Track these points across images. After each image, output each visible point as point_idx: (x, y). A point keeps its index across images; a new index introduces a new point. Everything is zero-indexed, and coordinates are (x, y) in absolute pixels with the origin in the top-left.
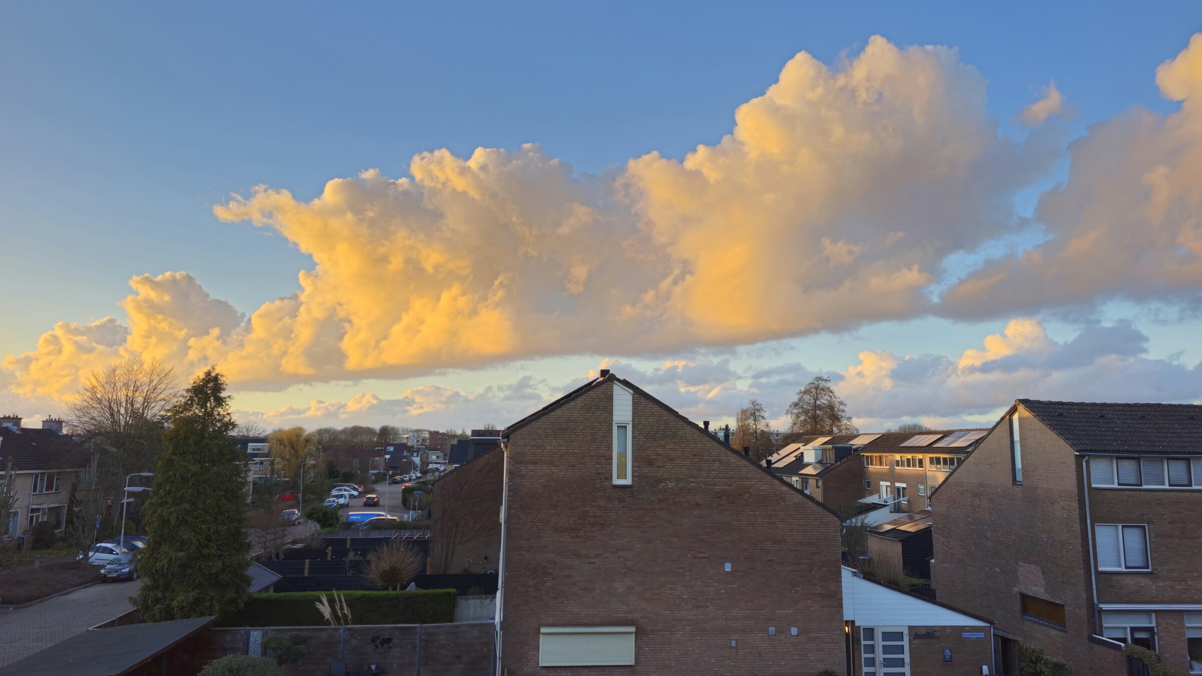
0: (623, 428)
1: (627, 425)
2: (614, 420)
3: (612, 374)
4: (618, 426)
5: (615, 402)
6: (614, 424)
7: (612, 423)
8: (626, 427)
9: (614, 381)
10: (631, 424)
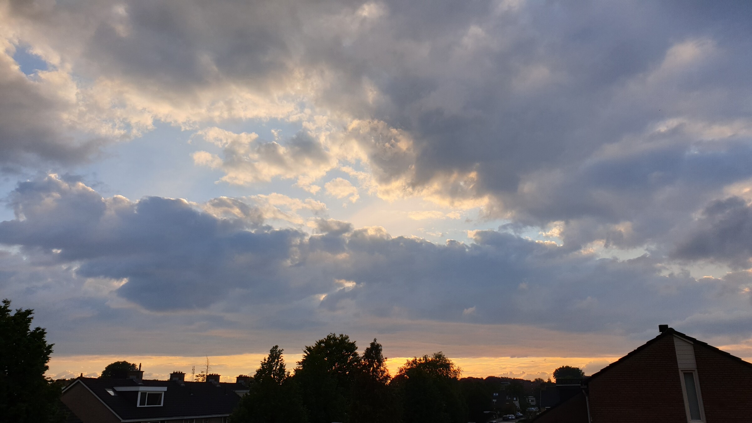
0: (688, 374)
1: (693, 372)
2: (679, 367)
3: (671, 329)
4: (684, 373)
5: (677, 352)
6: (680, 372)
7: (678, 371)
8: (692, 373)
9: (674, 335)
10: (696, 371)
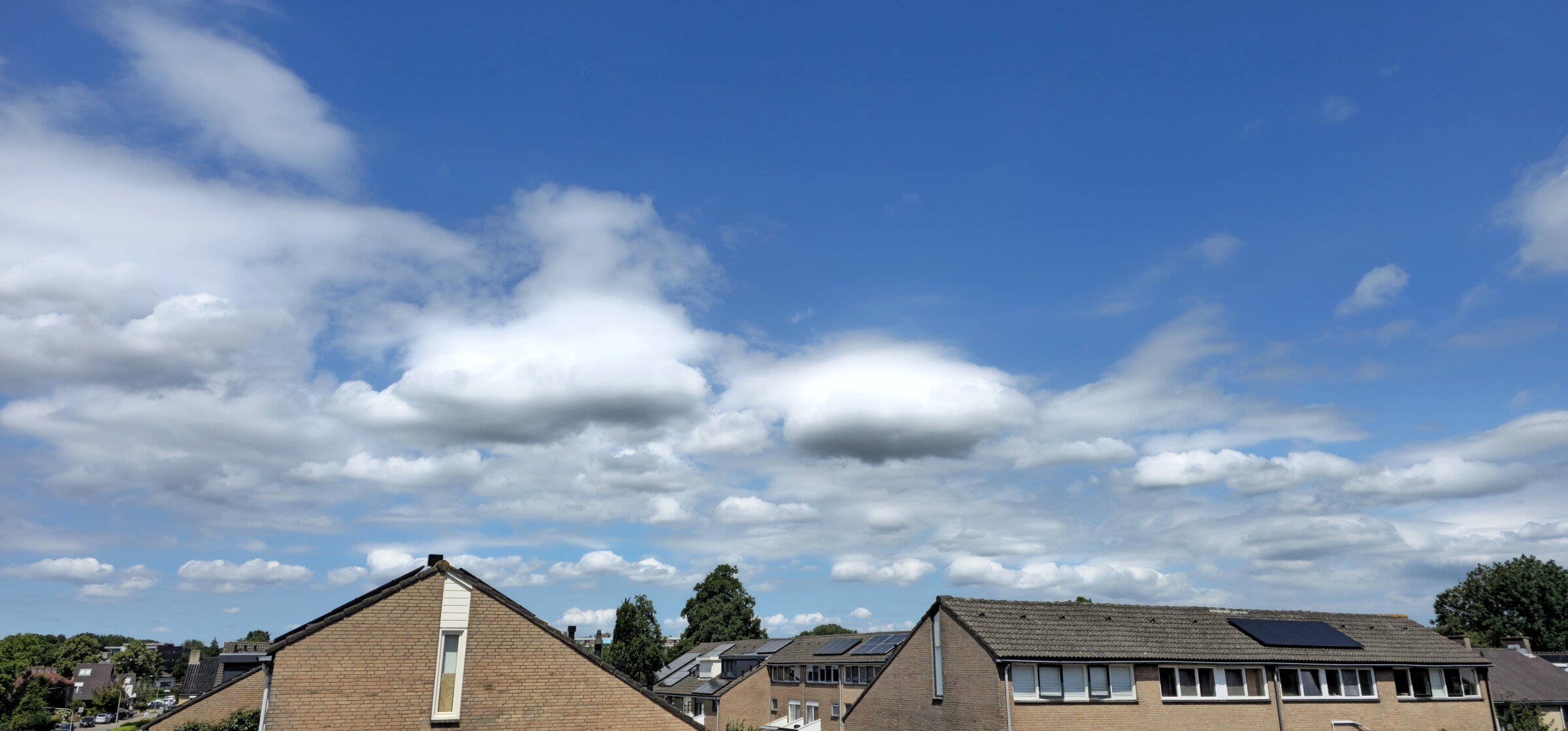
0: (452, 638)
1: (460, 633)
2: (441, 626)
3: (445, 562)
4: (446, 635)
5: (445, 601)
6: (440, 633)
7: (438, 631)
8: (458, 635)
9: (447, 572)
10: (466, 632)
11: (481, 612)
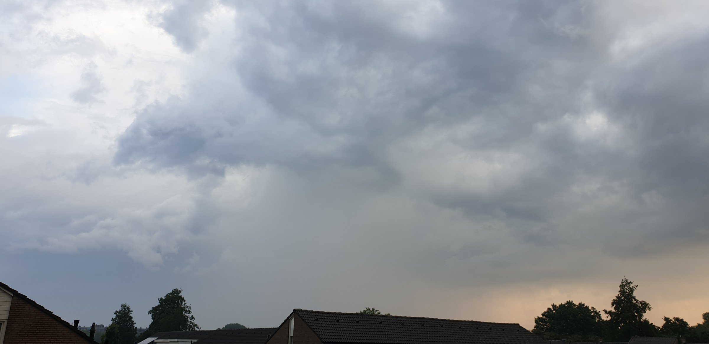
8: (1, 324)
10: (6, 322)
11: (18, 310)
